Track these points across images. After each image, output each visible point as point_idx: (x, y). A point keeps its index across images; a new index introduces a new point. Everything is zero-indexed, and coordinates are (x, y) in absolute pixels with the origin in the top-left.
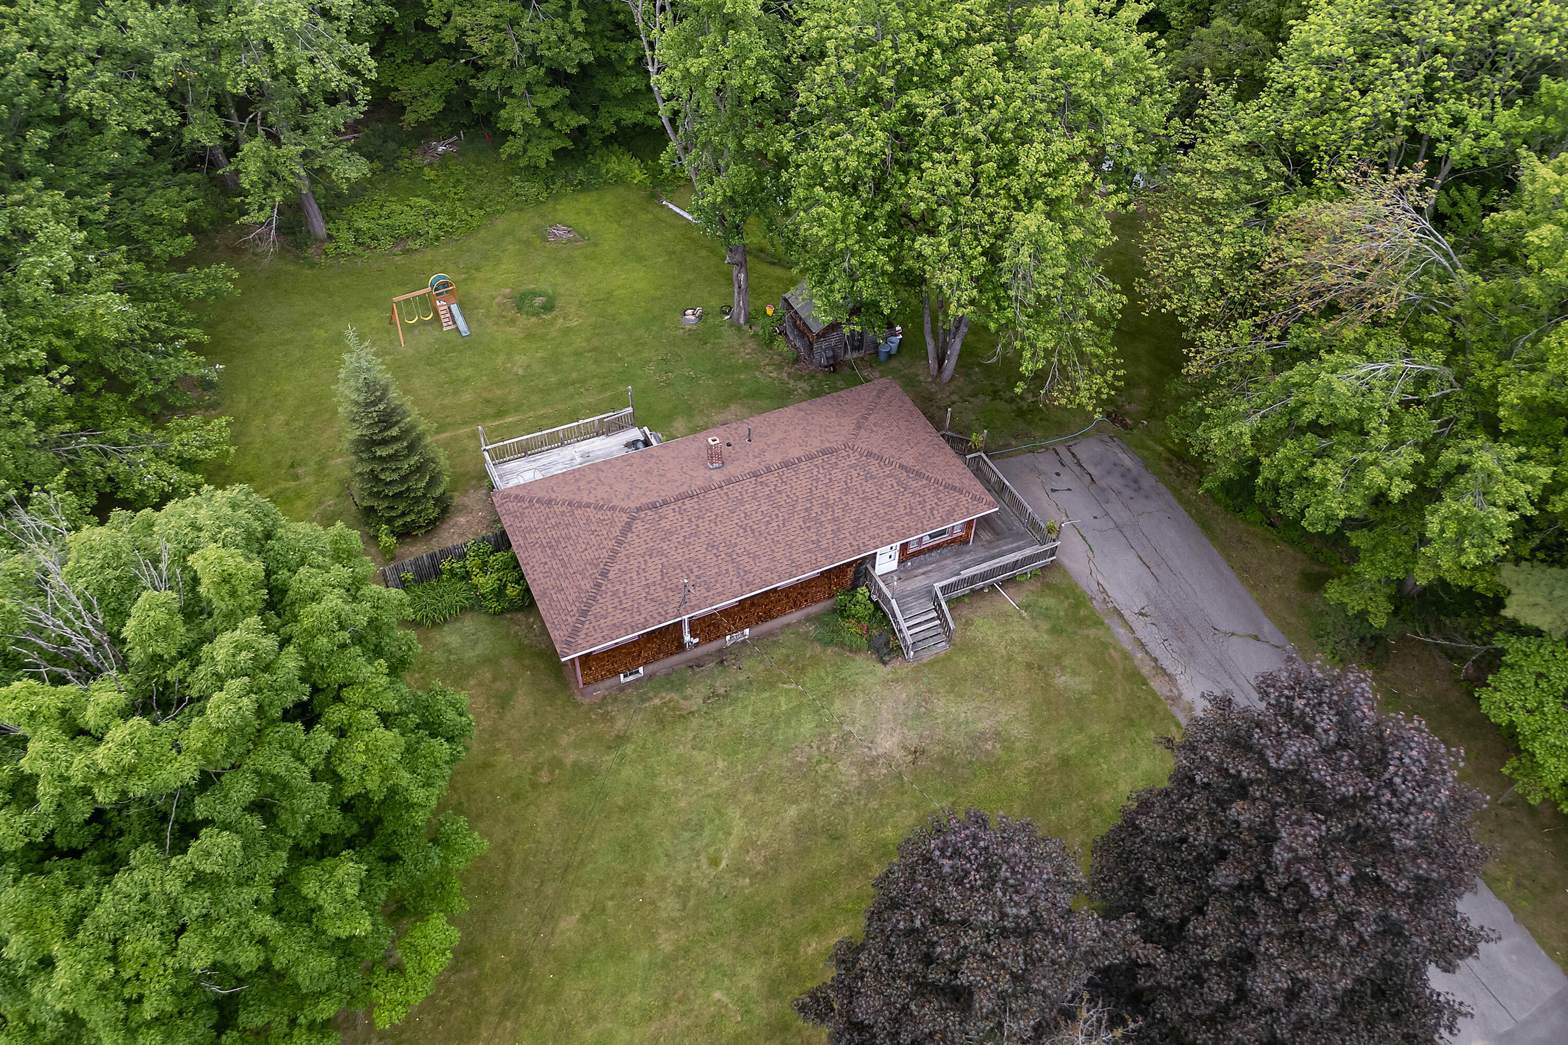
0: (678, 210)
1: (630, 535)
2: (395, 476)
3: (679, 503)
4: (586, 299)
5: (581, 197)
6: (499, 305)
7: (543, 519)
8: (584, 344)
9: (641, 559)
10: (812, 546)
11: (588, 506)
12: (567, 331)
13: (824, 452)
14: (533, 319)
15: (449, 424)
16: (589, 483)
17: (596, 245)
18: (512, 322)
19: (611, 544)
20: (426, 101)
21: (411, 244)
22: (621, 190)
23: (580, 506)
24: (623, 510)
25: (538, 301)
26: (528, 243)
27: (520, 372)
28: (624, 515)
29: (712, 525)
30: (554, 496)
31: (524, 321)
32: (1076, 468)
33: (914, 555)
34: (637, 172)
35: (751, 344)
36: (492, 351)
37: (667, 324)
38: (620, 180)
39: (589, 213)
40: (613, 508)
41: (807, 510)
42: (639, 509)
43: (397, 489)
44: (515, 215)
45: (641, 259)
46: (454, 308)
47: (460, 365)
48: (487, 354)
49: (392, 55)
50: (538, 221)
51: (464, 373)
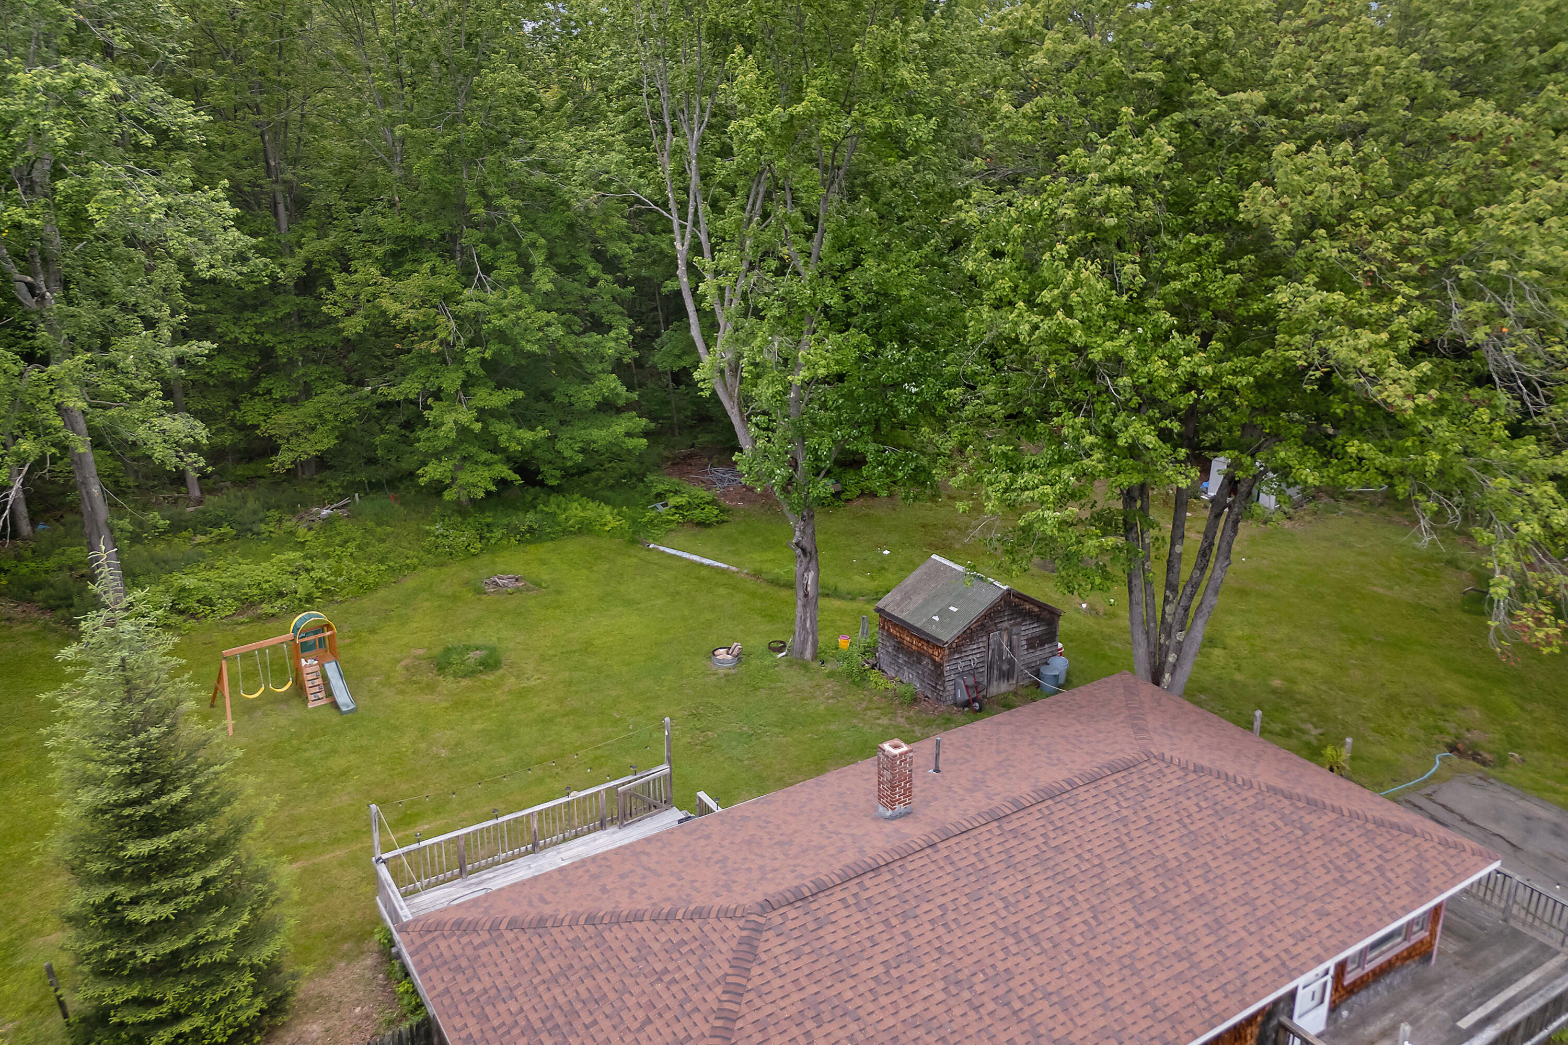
0: (673, 552)
1: (756, 970)
2: (167, 911)
3: (853, 887)
4: (551, 652)
5: (531, 548)
6: (407, 668)
7: (526, 964)
8: (554, 707)
9: (795, 1031)
10: (1180, 967)
11: (637, 917)
12: (523, 693)
13: (1115, 769)
14: (464, 682)
15: (304, 847)
16: (622, 877)
17: (559, 592)
18: (431, 688)
19: (713, 997)
20: (310, 437)
21: (266, 608)
22: (587, 539)
23: (616, 920)
24: (726, 914)
25: (473, 657)
26: (454, 598)
27: (444, 753)
28: (731, 924)
29: (941, 931)
30: (548, 910)
31: (447, 684)
32: (1465, 826)
33: (1362, 984)
34: (609, 517)
35: (830, 686)
36: (395, 728)
37: (687, 671)
38: (585, 529)
39: (543, 562)
40: (700, 914)
41: (1131, 883)
42: (768, 906)
43: (165, 947)
44: (433, 571)
45: (629, 603)
46: (331, 669)
47: (334, 751)
48: (384, 732)
49: (269, 392)
50: (467, 575)
51: (338, 763)
